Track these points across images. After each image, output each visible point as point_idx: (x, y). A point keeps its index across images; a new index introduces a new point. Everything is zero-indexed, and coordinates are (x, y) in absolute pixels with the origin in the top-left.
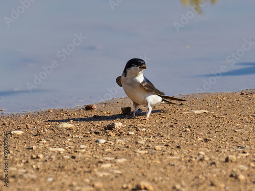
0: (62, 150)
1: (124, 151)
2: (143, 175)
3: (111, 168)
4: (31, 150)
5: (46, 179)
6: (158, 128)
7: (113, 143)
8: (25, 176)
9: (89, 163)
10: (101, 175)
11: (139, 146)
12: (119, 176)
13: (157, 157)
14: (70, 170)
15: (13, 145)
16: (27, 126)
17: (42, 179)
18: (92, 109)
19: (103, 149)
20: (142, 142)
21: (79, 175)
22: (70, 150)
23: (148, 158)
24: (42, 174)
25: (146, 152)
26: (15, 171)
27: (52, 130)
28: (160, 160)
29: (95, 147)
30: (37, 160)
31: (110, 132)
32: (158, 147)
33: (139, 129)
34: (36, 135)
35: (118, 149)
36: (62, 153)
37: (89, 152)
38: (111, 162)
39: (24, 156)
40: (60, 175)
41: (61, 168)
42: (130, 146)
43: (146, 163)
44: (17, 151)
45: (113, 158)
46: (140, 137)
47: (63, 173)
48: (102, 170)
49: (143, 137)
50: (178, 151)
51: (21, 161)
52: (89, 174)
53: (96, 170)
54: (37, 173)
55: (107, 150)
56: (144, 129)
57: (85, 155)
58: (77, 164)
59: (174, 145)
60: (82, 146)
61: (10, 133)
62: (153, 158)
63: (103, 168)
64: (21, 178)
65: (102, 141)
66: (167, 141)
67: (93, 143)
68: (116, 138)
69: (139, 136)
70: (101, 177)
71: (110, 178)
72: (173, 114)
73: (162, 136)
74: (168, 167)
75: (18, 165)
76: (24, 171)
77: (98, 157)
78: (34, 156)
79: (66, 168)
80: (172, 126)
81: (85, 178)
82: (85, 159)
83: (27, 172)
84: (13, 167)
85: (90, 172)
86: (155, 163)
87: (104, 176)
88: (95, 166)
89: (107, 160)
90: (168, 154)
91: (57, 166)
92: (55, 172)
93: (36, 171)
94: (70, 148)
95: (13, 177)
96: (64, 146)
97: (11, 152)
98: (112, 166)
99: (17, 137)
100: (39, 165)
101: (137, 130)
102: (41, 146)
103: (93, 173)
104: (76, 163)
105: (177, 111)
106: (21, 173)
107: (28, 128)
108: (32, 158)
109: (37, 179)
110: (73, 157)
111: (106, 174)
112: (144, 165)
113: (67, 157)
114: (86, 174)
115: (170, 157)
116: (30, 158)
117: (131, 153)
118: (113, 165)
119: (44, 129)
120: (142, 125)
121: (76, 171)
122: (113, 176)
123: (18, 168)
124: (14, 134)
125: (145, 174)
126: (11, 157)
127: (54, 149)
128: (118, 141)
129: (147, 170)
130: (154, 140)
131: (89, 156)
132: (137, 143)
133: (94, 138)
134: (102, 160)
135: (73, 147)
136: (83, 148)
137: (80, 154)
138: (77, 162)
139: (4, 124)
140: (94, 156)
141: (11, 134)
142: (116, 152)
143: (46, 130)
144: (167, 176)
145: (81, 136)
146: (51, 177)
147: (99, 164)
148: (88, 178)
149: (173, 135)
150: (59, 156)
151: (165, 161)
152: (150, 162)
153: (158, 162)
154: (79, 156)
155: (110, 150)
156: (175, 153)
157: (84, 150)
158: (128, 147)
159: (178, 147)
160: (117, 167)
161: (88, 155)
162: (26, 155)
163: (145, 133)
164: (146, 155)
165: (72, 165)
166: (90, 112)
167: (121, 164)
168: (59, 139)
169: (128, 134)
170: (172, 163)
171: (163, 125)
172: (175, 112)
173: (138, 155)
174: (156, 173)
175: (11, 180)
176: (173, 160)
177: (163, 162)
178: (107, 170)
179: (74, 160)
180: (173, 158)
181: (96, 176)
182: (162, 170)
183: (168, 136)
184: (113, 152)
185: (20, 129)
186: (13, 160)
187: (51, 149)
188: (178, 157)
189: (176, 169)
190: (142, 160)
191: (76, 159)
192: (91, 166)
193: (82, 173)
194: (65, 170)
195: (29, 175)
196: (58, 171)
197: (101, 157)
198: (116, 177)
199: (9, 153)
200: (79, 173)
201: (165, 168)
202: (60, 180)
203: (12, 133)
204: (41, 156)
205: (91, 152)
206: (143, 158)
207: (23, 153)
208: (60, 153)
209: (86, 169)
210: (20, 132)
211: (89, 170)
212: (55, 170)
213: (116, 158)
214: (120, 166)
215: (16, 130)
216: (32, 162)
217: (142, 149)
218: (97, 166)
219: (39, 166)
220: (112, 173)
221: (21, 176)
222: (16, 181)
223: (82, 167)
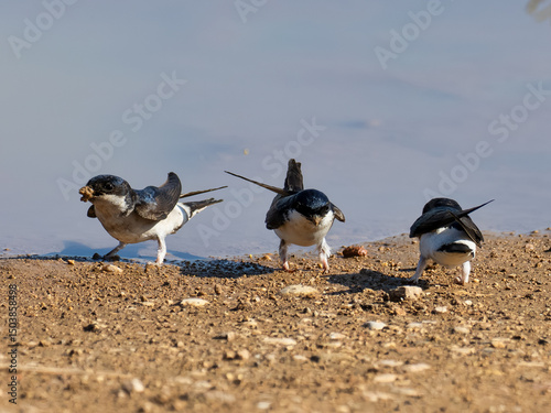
0: (290, 342)
1: (425, 349)
2: (465, 400)
3: (396, 383)
4: (223, 341)
5: (255, 403)
6: (498, 299)
7: (400, 331)
8: (210, 396)
9: (348, 372)
10: (373, 398)
11: (457, 337)
12: (412, 400)
13: (496, 363)
14: (307, 386)
15: (185, 329)
16: (215, 288)
17: (246, 405)
18: (358, 255)
19: (380, 343)
20: (464, 329)
21: (326, 398)
22: (307, 344)
23: (476, 364)
24: (246, 392)
25: (473, 350)
26: (190, 386)
27: (271, 298)
28: (503, 368)
29: (361, 338)
30: (237, 362)
31: (396, 307)
32: (498, 342)
33: (459, 302)
34: (235, 310)
35: (412, 344)
36: (289, 348)
37: (350, 349)
38: (395, 370)
39: (209, 353)
40: (285, 397)
41: (288, 381)
42: (438, 337)
43: (472, 375)
44: (193, 341)
45: (400, 363)
46: (460, 318)
47: (292, 392)
48: (375, 388)
49: (467, 319)
50: (541, 351)
51: (201, 364)
52: (348, 396)
53: (362, 387)
54: (236, 391)
55: (387, 345)
56: (469, 302)
57: (340, 355)
58: (323, 373)
59: (532, 338)
60: (334, 336)
61: (179, 304)
62: (486, 363)
63: (379, 383)
64: (200, 401)
65: (378, 325)
66: (519, 328)
67: (359, 329)
68: (409, 319)
69: (457, 316)
70: (373, 403)
71: (394, 406)
72: (533, 271)
73: (507, 318)
74: (520, 385)
75: (196, 373)
76: (208, 385)
77: (368, 359)
78: (231, 354)
79: (298, 381)
80: (528, 296)
81: (339, 404)
82: (339, 363)
83: (213, 389)
84: (185, 376)
85: (350, 391)
86: (491, 375)
87: (379, 399)
88: (361, 379)
89: (387, 367)
90: (520, 356)
91: (280, 376)
92: (275, 390)
93: (234, 385)
94: (308, 339)
95: (184, 397)
96: (294, 335)
97: (180, 344)
98: (397, 379)
99: (195, 312)
100: (242, 373)
101: (454, 303)
102: (246, 333)
103: (355, 393)
104: (321, 372)
105: (541, 265)
106: (201, 391)
107: (218, 294)
108: (226, 358)
109: (234, 404)
110: (315, 359)
111: (385, 397)
112: (467, 379)
113: (301, 358)
114: (342, 395)
115: (523, 363)
116: (220, 357)
117: (440, 352)
118: (401, 377)
119: (252, 296)
120: (465, 293)
121: (320, 389)
122: (399, 401)
123: (195, 379)
124: (189, 306)
125: (469, 399)
126: (181, 355)
127: (274, 341)
128: (412, 325)
129: (473, 390)
130: (489, 325)
131: (349, 357)
132: (453, 331)
133: (360, 317)
134: (376, 366)
135: (313, 337)
136: (336, 340)
137: (329, 351)
138: (322, 368)
139: (166, 284)
140: (360, 357)
141: (182, 307)
142: (407, 350)
143: (258, 299)
144: (517, 404)
145: (331, 314)
146: (265, 400)
147: (370, 375)
148: (346, 404)
149: (530, 316)
150: (284, 355)
151: (512, 370)
152: (480, 372)
153: (498, 373)
154: (327, 356)
155: (393, 344)
156: (535, 355)
157: (338, 344)
158: (432, 339)
159: (542, 342)
160: (408, 382)
161: (347, 355)
162: (212, 350)
163: (470, 311)
164: (473, 357)
165: (311, 375)
166: (352, 262)
167: (418, 376)
168: (286, 320)
169: (434, 312)
170: (528, 376)
171: (510, 294)
172: (536, 266)
173: (454, 356)
174: (492, 397)
175: (180, 404)
176: (530, 369)
177: (508, 373)
178: (387, 388)
179: (315, 364)
180: (530, 364)
181: (362, 399)
182: (506, 390)
183: (521, 318)
184: (401, 350)
185: (200, 295)
186: (185, 362)
187: (267, 339)
188: (542, 364)
189: (537, 389)
190: (462, 367)
191: (321, 364)
192: (354, 378)
193: (333, 393)
194: (295, 387)
195: (218, 394)
196: (280, 387)
197: (375, 359)
198: (407, 403)
199: (176, 346)
200: (327, 393)
201: (512, 386)
202: (286, 407)
203: (184, 302)
204: (245, 354)
205: (354, 348)
206: (466, 365)
207: (206, 347)
208: (286, 350)
209: (342, 386)
210: (200, 302)
211: (348, 386)
212: (274, 386)
213: (407, 363)
214: (417, 381)
215: (192, 297)
216: (224, 367)
217: (463, 345)
218: (366, 378)
219: (240, 377)
220: (398, 394)
221: (201, 397)
222: (190, 407)
223: (332, 380)
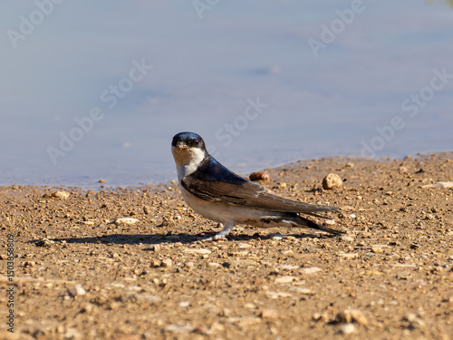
0: (205, 252)
1: (317, 255)
2: (350, 296)
3: (294, 283)
4: (150, 252)
5: (177, 302)
6: (378, 212)
7: (296, 241)
8: (140, 297)
9: (253, 275)
10: (275, 296)
11: (343, 245)
12: (307, 297)
13: (375, 265)
14: (220, 287)
16: (144, 209)
17: (170, 304)
18: (262, 179)
19: (280, 250)
20: (349, 238)
21: (235, 296)
22: (220, 252)
23: (359, 266)
24: (170, 294)
25: (357, 255)
26: (123, 289)
27: (190, 216)
28: (381, 269)
29: (264, 247)
30: (162, 269)
32: (377, 248)
33: (345, 215)
34: (160, 226)
35: (306, 250)
36: (205, 256)
37: (255, 256)
38: (293, 273)
39: (139, 262)
40: (202, 296)
41: (204, 284)
43: (356, 275)
44: (126, 253)
45: (297, 267)
46: (346, 229)
47: (208, 292)
48: (276, 288)
49: (351, 229)
50: (413, 254)
51: (133, 271)
52: (254, 295)
53: (266, 287)
54: (161, 293)
55: (287, 252)
56: (353, 216)
57: (247, 262)
58: (233, 277)
59: (405, 244)
60: (242, 246)
61: (114, 223)
62: (368, 266)
63: (279, 283)
64: (132, 302)
66: (394, 236)
69: (343, 227)
70: (274, 300)
71: (292, 302)
72: (406, 189)
73: (385, 228)
74: (395, 283)
75: (128, 279)
76: (139, 289)
77: (270, 264)
78: (157, 263)
79: (213, 283)
80: (402, 210)
81: (247, 302)
82: (246, 267)
83: (143, 291)
84: (119, 282)
85: (255, 291)
86: (371, 275)
87: (279, 296)
88: (265, 280)
89: (286, 270)
90: (396, 259)
91: (198, 280)
92: (194, 292)
93: (159, 288)
94: (220, 249)
95: (119, 299)
96: (209, 245)
97: (115, 255)
98: (294, 280)
99: (128, 229)
100: (166, 278)
101: (341, 217)
102: (169, 245)
103: (260, 292)
104: (231, 275)
105: (412, 184)
106: (133, 293)
107: (146, 213)
108: (153, 266)
109: (161, 303)
110: (226, 265)
111: (284, 295)
112: (352, 278)
113: (215, 264)
114: (249, 294)
115: (398, 264)
116: (149, 265)
117: (329, 257)
118: (297, 279)
119: (175, 214)
120: (350, 208)
121: (231, 290)
122: (296, 298)
123: (128, 284)
124: (122, 223)
125: (353, 295)
126: (116, 264)
127: (192, 251)
129: (357, 288)
130: (370, 234)
131: (255, 263)
132: (340, 240)
133: (263, 230)
134: (277, 270)
135: (225, 247)
136: (244, 249)
137: (238, 259)
138: (233, 272)
139: (104, 206)
140: (264, 262)
141: (117, 224)
142: (302, 256)
143: (179, 217)
144: (394, 299)
145: (240, 228)
146: (186, 300)
147: (272, 277)
148: (252, 302)
150: (201, 262)
151: (389, 271)
152: (362, 272)
153: (378, 273)
154: (235, 262)
156: (408, 258)
157: (246, 253)
158: (323, 247)
159: (413, 247)
160: (303, 282)
161: (251, 263)
162: (141, 260)
163: (354, 223)
164: (356, 261)
165: (223, 278)
167: (311, 277)
170: (401, 275)
171: (387, 208)
172: (409, 184)
173: (341, 260)
174: (372, 293)
176: (403, 270)
177: (386, 273)
178: (286, 288)
179: (227, 270)
180: (403, 265)
181: (266, 297)
182: (384, 287)
183: (396, 227)
184: (297, 256)
185: (132, 214)
186: (119, 269)
187: (187, 250)
188: (413, 265)
189: (409, 286)
190: (348, 269)
191: (231, 269)
192: (258, 280)
193: (241, 293)
194: (210, 288)
195: (147, 295)
196: (198, 289)
197: (276, 264)
198: (302, 299)
199: (112, 257)
200: (236, 292)
201: (389, 284)
202: (202, 305)
203: (118, 221)
204: (168, 262)
205: (258, 255)
206: (351, 266)
207: (137, 257)
208: (202, 258)
209: (249, 286)
210: (132, 221)
211: (254, 286)
212: (193, 288)
213: (302, 266)
214: (311, 281)
215: (126, 216)
216: (152, 273)
217: (349, 251)
218: (268, 279)
219: (165, 281)
220: (295, 292)
221: (133, 298)
222: (124, 306)
223: (241, 282)
